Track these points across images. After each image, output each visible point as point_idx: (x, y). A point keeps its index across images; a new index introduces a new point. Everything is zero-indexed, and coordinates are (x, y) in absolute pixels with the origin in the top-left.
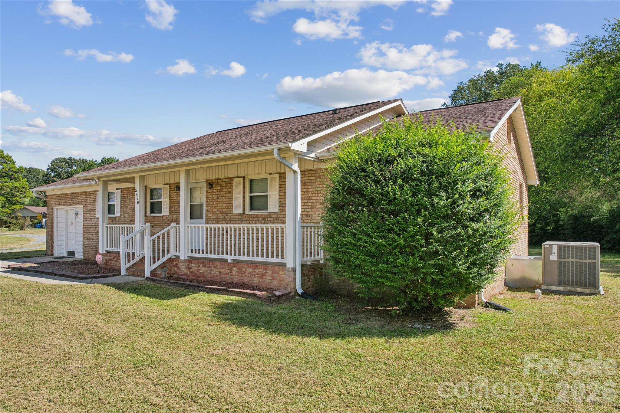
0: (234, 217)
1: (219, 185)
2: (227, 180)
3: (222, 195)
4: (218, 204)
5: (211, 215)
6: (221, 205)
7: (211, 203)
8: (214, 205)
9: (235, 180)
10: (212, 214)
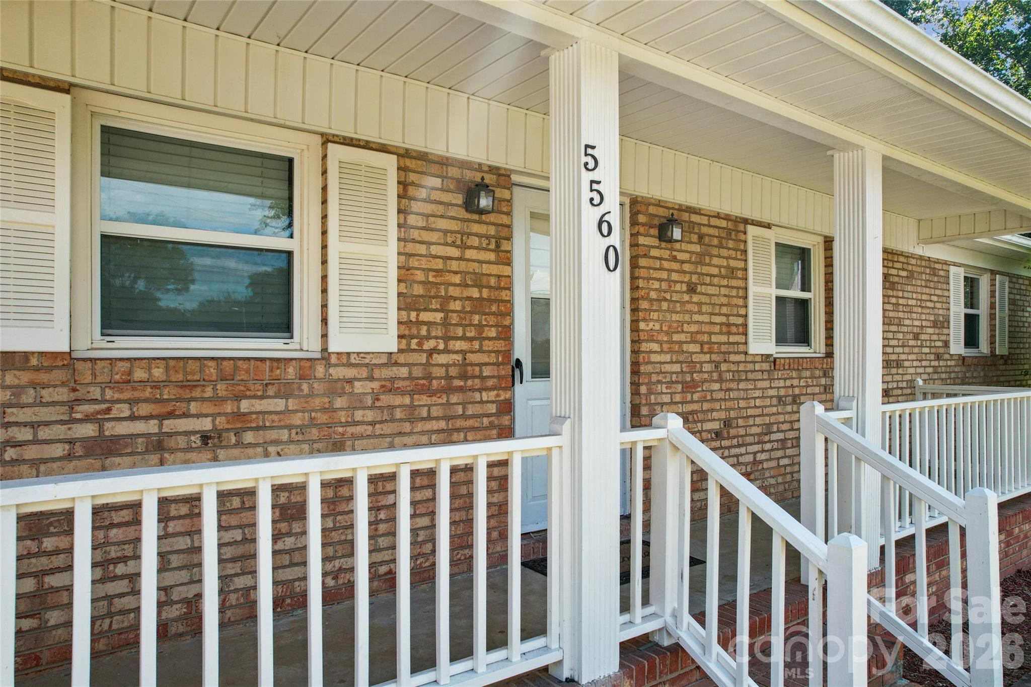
0: (750, 367)
1: (695, 238)
2: (723, 223)
3: (707, 280)
4: (691, 313)
5: (667, 358)
6: (706, 318)
7: (665, 305)
8: (675, 317)
9: (751, 229)
10: (670, 351)
